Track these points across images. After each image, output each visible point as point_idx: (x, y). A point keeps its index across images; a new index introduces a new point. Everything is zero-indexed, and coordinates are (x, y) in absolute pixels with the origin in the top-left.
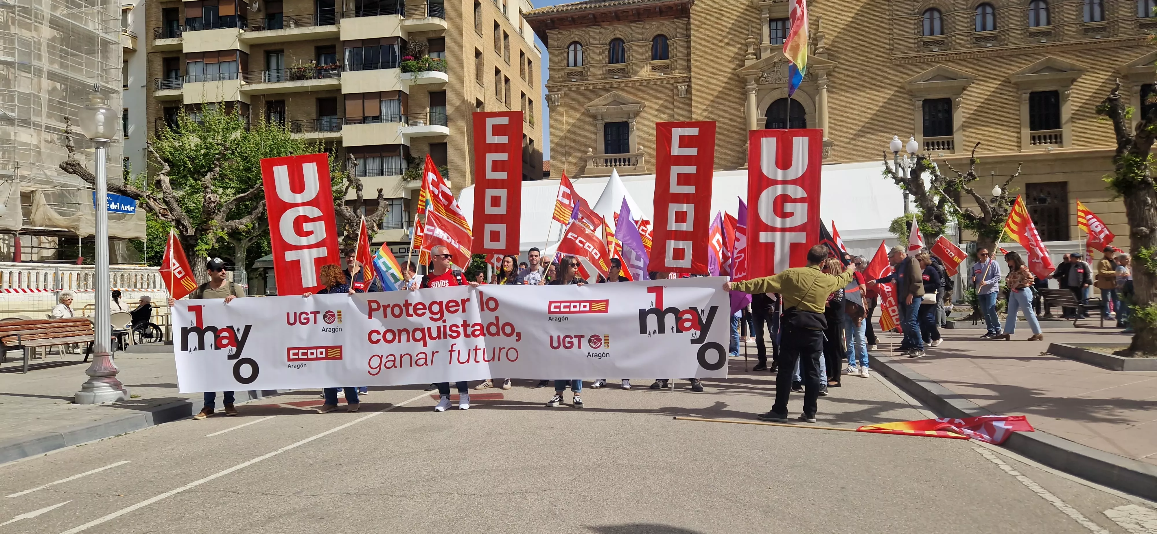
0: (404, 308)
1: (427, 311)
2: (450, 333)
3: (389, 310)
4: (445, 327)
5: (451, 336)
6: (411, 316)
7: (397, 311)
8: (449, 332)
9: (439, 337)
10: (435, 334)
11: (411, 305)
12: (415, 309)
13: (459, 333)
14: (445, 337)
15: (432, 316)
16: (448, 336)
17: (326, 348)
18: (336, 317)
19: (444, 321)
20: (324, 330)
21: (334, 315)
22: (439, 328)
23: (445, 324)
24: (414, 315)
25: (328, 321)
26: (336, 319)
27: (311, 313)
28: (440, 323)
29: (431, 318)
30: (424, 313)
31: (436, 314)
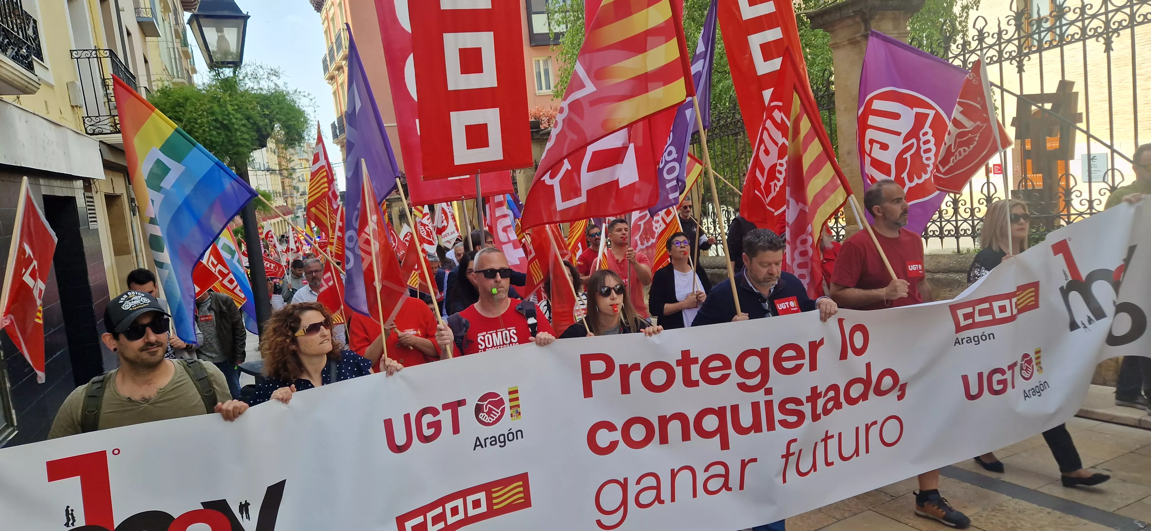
0: (679, 371)
1: (733, 371)
2: (783, 417)
3: (635, 377)
4: (769, 404)
5: (784, 424)
6: (696, 384)
7: (658, 377)
8: (778, 416)
9: (756, 427)
10: (747, 420)
11: (695, 361)
12: (704, 371)
13: (801, 416)
14: (771, 427)
15: (742, 380)
16: (777, 425)
17: (487, 488)
18: (507, 405)
19: (769, 392)
20: (478, 443)
21: (501, 402)
22: (755, 406)
23: (769, 398)
24: (701, 382)
25: (487, 420)
26: (508, 411)
27: (445, 407)
28: (759, 396)
29: (743, 387)
30: (725, 378)
31: (751, 375)
